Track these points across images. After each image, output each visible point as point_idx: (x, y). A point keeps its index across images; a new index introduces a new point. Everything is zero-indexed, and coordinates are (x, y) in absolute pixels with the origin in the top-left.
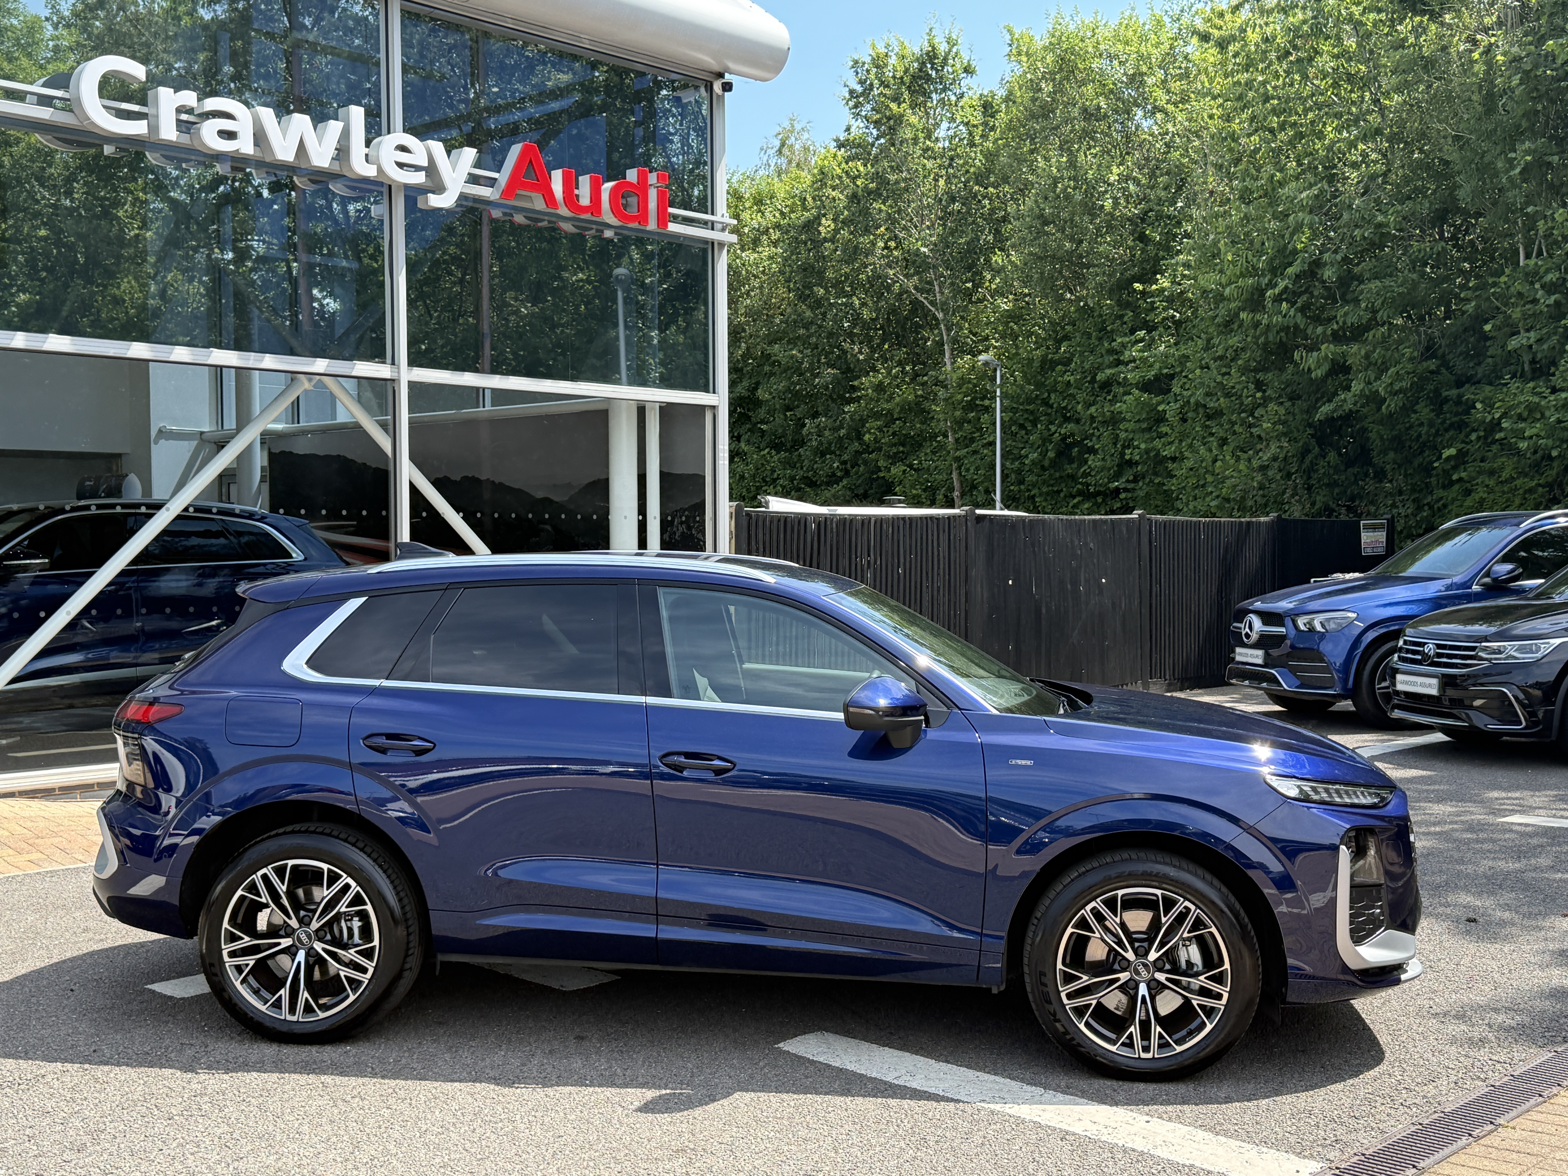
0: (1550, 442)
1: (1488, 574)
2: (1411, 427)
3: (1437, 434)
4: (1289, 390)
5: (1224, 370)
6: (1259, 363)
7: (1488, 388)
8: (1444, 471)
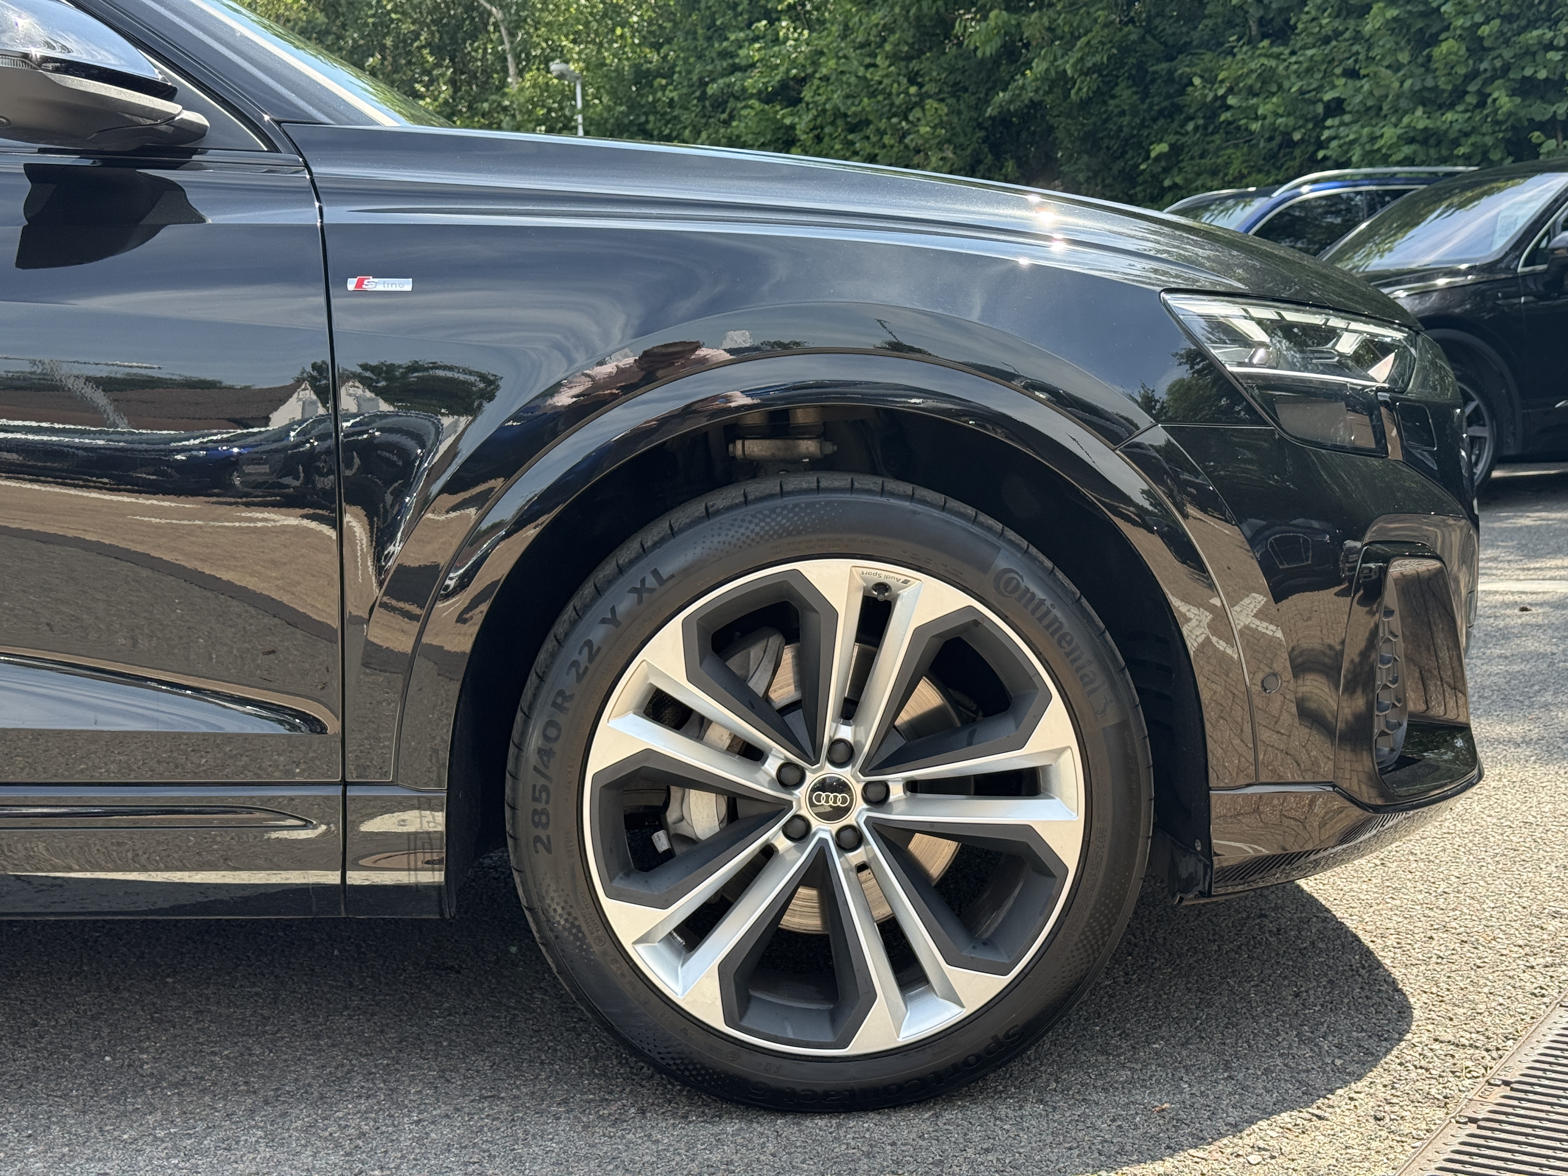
0: (1291, 121)
4: (952, 80)
5: (868, 60)
6: (911, 46)
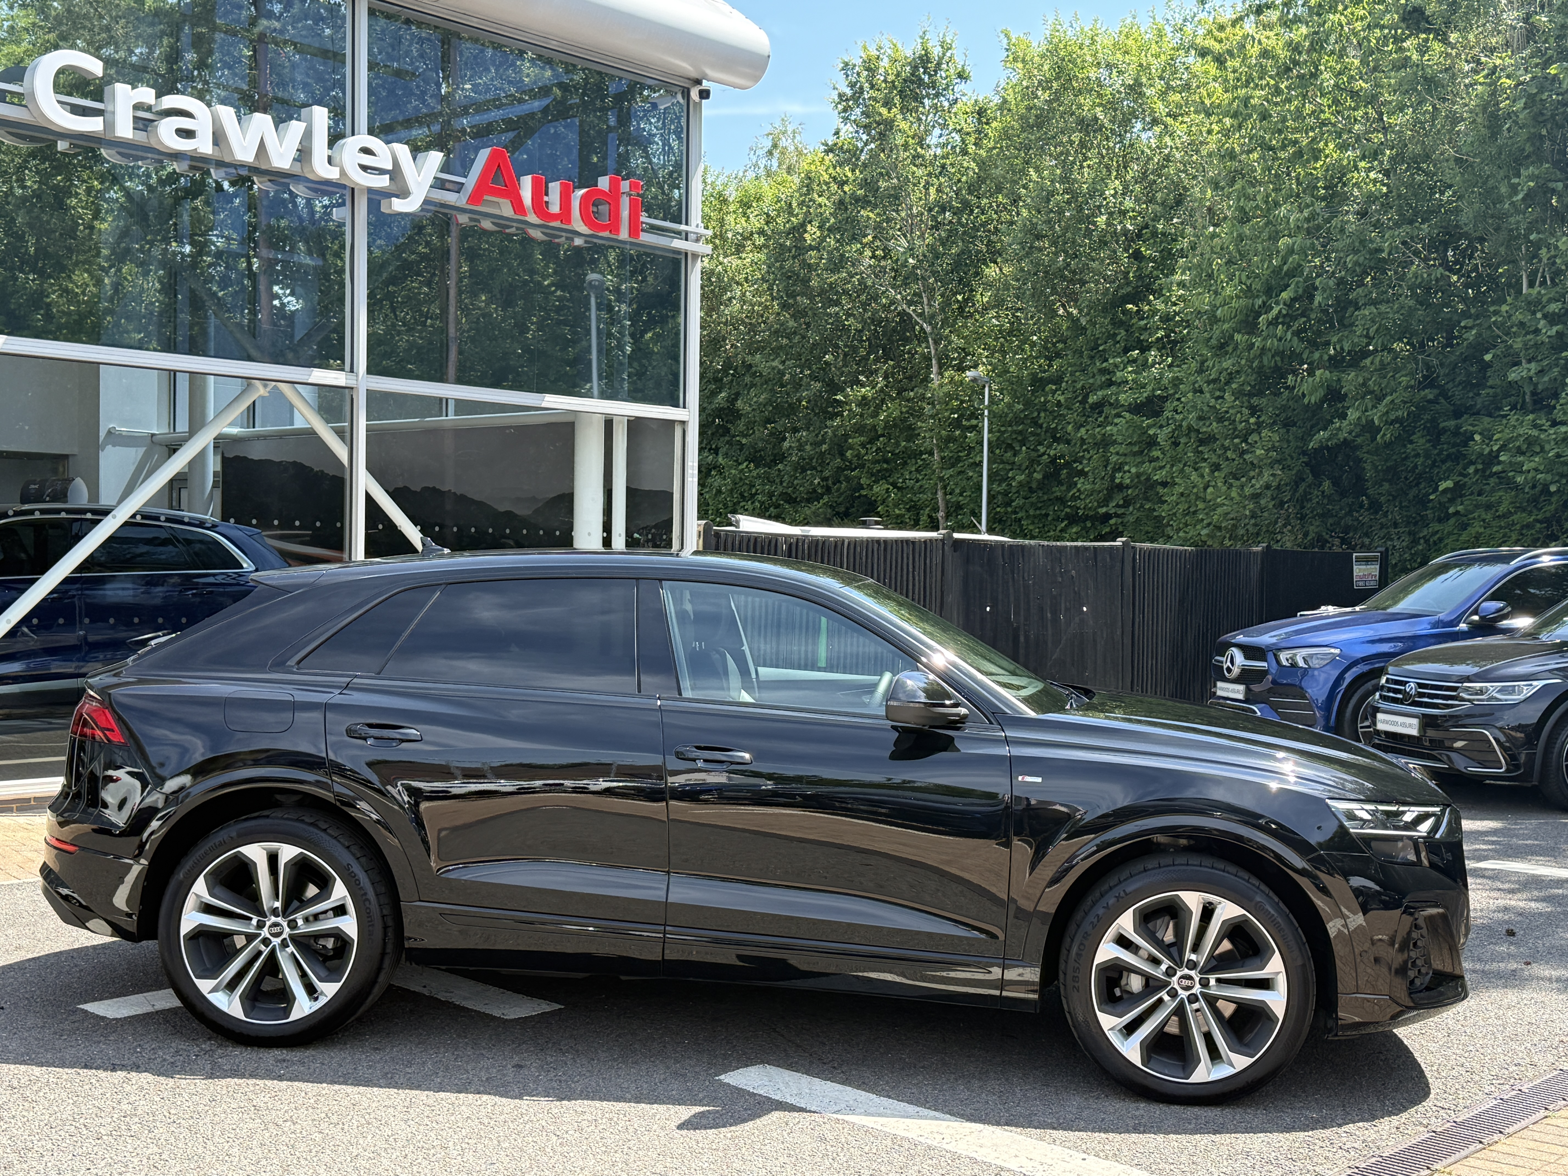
0: (1549, 477)
1: (1475, 612)
2: (1406, 458)
3: (1433, 465)
4: (1283, 415)
5: (1218, 393)
6: (1253, 387)
7: (1487, 420)
8: (1440, 503)
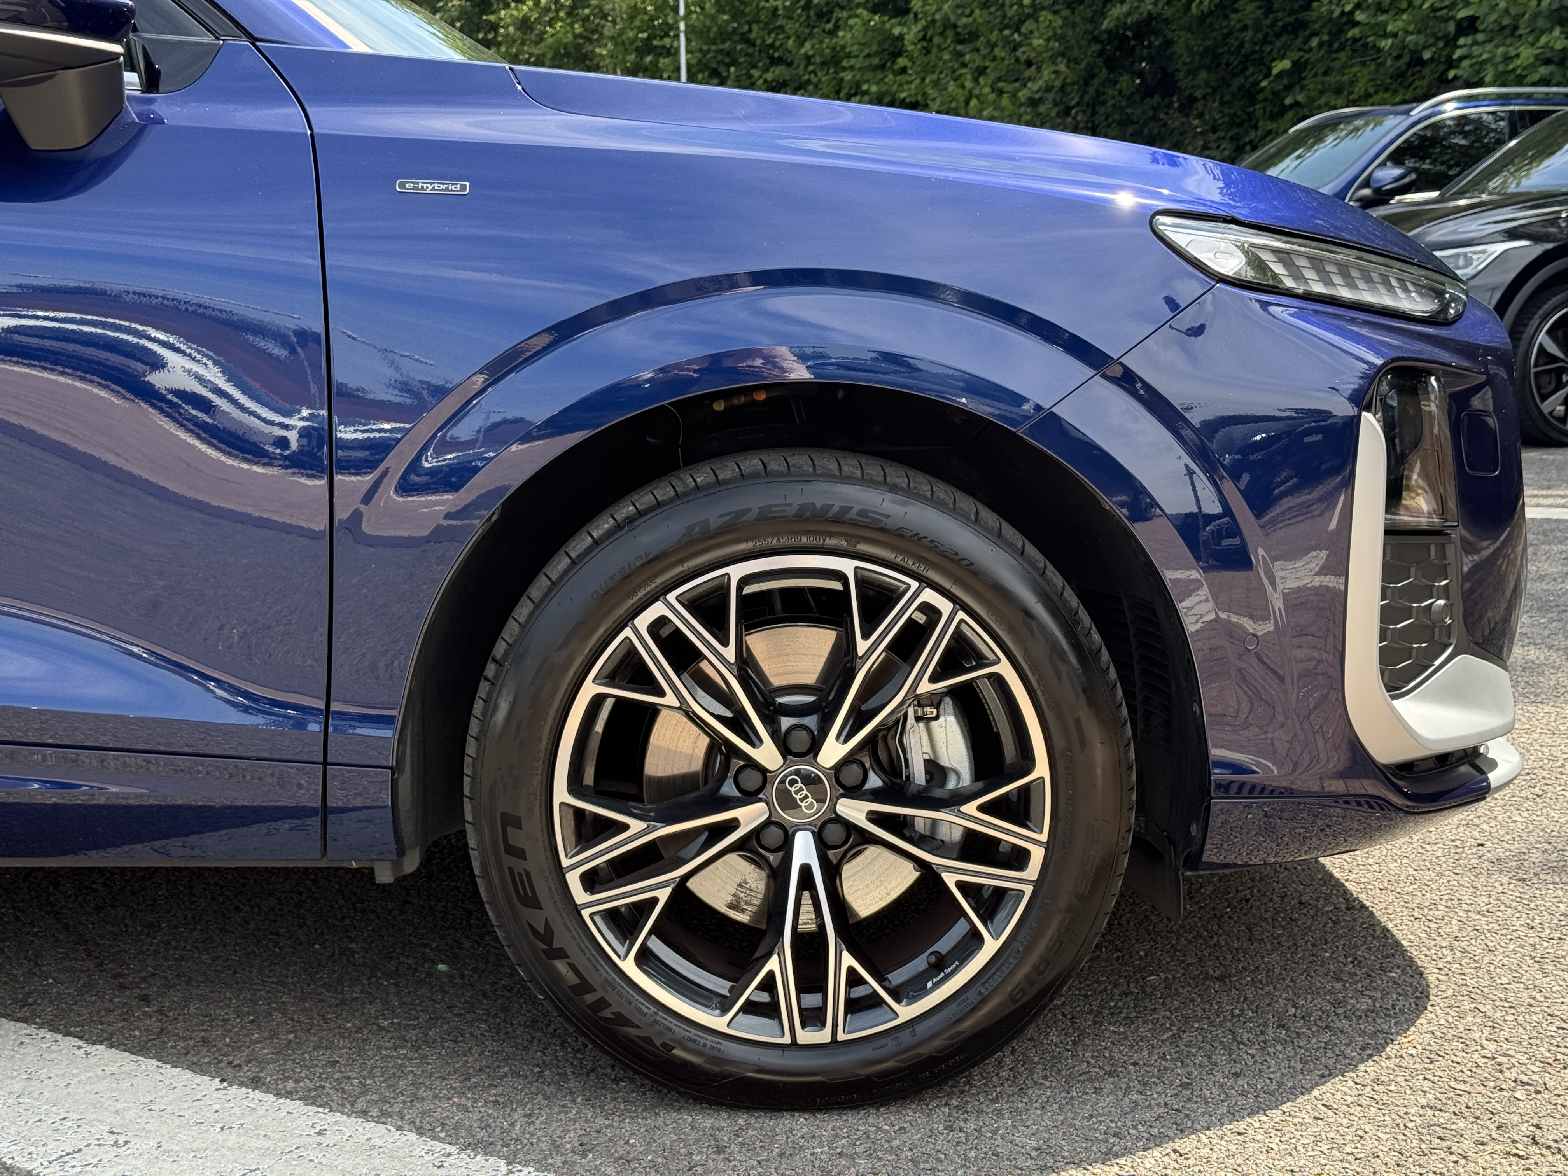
1: (1366, 184)
2: (1230, 34)
3: (1265, 41)
8: (1274, 93)
